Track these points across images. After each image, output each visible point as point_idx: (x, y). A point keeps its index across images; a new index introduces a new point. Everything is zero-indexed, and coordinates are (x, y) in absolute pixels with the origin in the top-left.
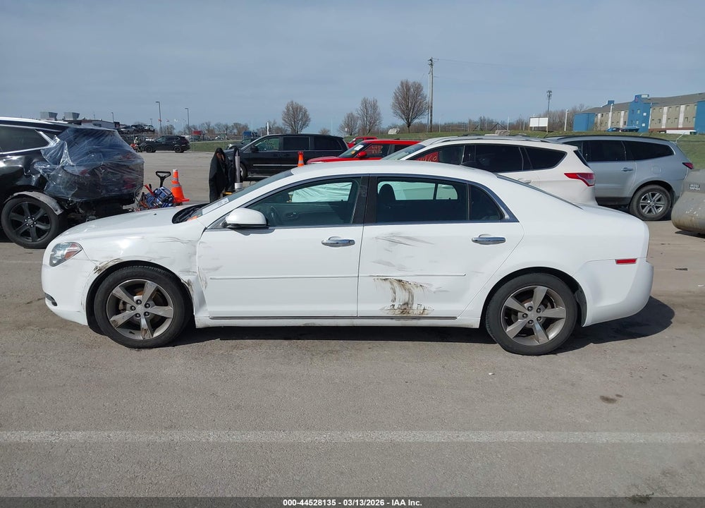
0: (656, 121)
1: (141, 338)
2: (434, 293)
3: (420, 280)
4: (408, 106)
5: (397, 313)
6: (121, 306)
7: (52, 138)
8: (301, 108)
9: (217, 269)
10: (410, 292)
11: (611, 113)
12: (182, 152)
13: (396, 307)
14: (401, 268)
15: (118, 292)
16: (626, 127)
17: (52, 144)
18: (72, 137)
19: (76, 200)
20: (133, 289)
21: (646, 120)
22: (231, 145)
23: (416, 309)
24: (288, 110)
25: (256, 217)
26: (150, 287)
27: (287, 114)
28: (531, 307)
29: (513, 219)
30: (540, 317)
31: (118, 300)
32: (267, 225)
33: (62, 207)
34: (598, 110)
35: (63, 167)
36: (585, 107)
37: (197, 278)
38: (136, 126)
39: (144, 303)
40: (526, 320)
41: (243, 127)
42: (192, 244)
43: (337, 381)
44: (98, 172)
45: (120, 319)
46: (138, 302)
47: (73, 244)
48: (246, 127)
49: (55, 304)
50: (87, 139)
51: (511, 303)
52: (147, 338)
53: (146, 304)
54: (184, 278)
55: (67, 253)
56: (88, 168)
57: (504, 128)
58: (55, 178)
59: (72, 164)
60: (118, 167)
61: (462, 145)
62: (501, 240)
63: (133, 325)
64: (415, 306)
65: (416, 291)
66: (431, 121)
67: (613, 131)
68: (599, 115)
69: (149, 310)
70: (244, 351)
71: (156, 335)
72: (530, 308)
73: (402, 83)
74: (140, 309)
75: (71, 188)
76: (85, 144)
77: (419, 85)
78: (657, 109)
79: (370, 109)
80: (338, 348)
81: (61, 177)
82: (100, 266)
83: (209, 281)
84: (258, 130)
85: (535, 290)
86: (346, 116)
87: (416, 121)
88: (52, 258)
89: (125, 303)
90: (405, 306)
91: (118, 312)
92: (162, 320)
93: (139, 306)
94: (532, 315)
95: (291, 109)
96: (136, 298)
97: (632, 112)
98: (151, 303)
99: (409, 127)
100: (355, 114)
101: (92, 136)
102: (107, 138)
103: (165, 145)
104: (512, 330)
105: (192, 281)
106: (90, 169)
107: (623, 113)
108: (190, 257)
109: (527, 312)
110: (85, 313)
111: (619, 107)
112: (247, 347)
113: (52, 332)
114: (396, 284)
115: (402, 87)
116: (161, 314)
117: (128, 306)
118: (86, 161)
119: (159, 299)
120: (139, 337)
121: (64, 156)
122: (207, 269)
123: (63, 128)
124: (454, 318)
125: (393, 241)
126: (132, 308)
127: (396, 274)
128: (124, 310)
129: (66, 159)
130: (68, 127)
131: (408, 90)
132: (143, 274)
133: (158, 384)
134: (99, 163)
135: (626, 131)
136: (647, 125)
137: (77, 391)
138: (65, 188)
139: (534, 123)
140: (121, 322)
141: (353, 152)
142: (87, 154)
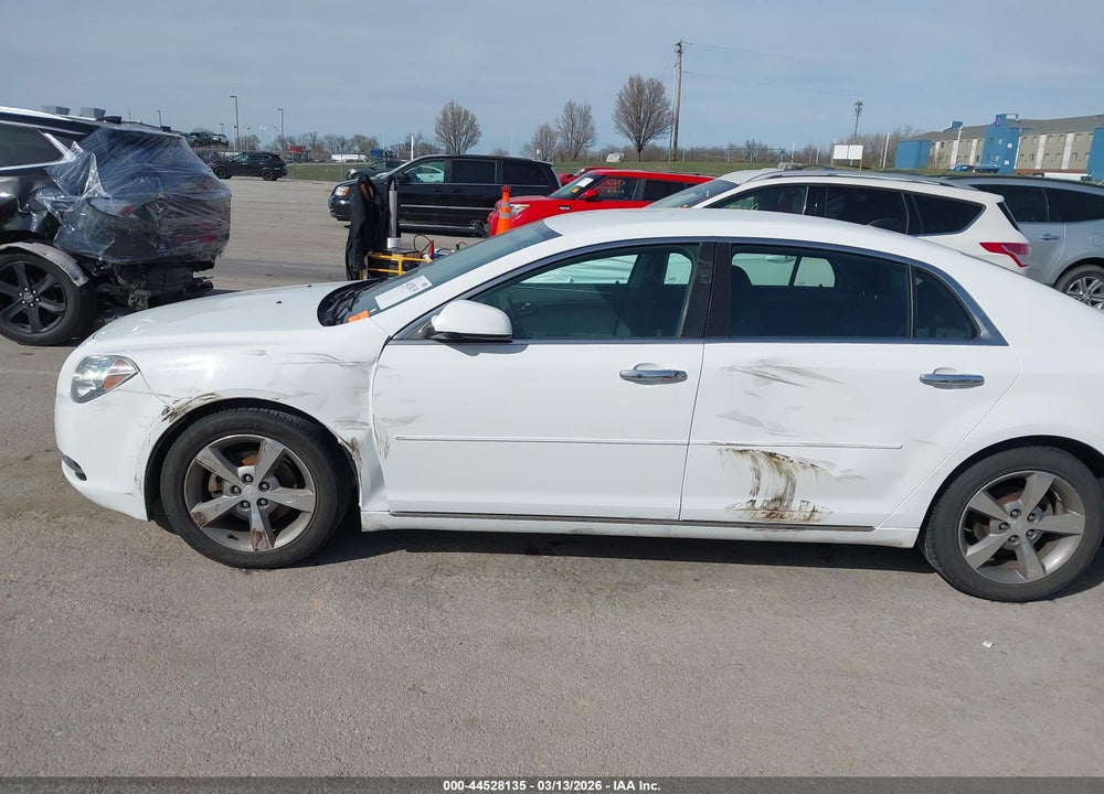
0: (1027, 157)
1: (250, 548)
2: (838, 479)
3: (810, 455)
4: (639, 118)
5: (760, 516)
6: (212, 485)
7: (69, 146)
8: (466, 114)
9: (408, 421)
10: (790, 479)
11: (956, 143)
12: (275, 180)
13: (757, 505)
14: (775, 430)
15: (207, 457)
16: (978, 165)
17: (69, 157)
18: (104, 146)
19: (111, 261)
20: (236, 454)
21: (1010, 155)
22: (353, 171)
23: (796, 510)
24: (445, 115)
25: (493, 321)
26: (271, 450)
27: (444, 123)
28: (1016, 510)
29: (997, 339)
30: (1032, 530)
31: (206, 474)
32: (514, 337)
33: (86, 273)
34: (936, 136)
35: (88, 200)
36: (913, 132)
37: (369, 435)
38: (197, 135)
39: (257, 481)
40: (1006, 535)
41: (369, 143)
42: (362, 367)
43: (655, 658)
44: (151, 211)
45: (210, 510)
46: (246, 479)
47: (120, 360)
48: (373, 142)
49: (82, 477)
50: (133, 150)
51: (981, 502)
52: (262, 548)
53: (261, 484)
54: (344, 435)
55: (109, 378)
56: (134, 203)
57: (787, 158)
58: (73, 219)
59: (104, 194)
60: (188, 204)
61: (804, 186)
62: (976, 381)
63: (234, 521)
64: (796, 505)
65: (802, 477)
66: (676, 144)
67: (962, 170)
68: (938, 144)
69: (267, 495)
70: (455, 578)
71: (281, 542)
72: (1016, 513)
73: (631, 80)
74: (250, 492)
75: (104, 240)
76: (130, 159)
77: (659, 84)
78: (1030, 137)
79: (578, 121)
80: (635, 578)
81: (85, 217)
82: (175, 406)
83: (393, 444)
84: (392, 147)
85: (1030, 480)
86: (538, 129)
87: (651, 142)
88: (76, 384)
89: (219, 480)
90: (777, 504)
91: (207, 497)
92: (291, 515)
93: (248, 486)
94: (1019, 526)
95: (449, 114)
96: (242, 470)
97: (990, 141)
98: (272, 480)
99: (639, 151)
100: (554, 127)
101: (140, 145)
102: (168, 150)
103: (248, 167)
104: (976, 553)
105: (359, 439)
106: (138, 205)
107: (975, 141)
108: (357, 394)
109: (1009, 520)
110: (143, 497)
111: (971, 133)
112: (460, 569)
113: (75, 524)
114: (763, 461)
115: (632, 85)
116: (289, 503)
117: (227, 486)
118: (132, 189)
119: (286, 474)
120: (246, 546)
121: (90, 179)
122: (390, 420)
123: (88, 129)
124: (870, 528)
125: (763, 375)
126: (234, 490)
127: (763, 442)
128: (220, 492)
129: (94, 185)
130: (97, 127)
131: (641, 91)
132: (255, 425)
133: (297, 658)
134: (153, 195)
135: (984, 171)
136: (1012, 163)
137: (132, 674)
138: (92, 239)
139: (840, 153)
140: (211, 517)
141: (575, 191)
142: (133, 177)
